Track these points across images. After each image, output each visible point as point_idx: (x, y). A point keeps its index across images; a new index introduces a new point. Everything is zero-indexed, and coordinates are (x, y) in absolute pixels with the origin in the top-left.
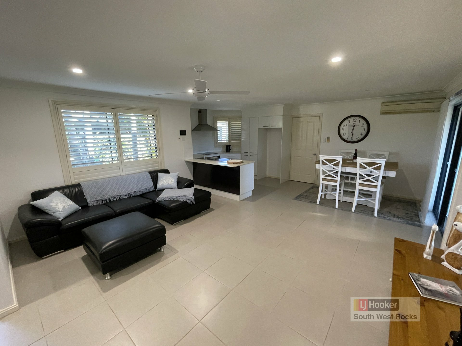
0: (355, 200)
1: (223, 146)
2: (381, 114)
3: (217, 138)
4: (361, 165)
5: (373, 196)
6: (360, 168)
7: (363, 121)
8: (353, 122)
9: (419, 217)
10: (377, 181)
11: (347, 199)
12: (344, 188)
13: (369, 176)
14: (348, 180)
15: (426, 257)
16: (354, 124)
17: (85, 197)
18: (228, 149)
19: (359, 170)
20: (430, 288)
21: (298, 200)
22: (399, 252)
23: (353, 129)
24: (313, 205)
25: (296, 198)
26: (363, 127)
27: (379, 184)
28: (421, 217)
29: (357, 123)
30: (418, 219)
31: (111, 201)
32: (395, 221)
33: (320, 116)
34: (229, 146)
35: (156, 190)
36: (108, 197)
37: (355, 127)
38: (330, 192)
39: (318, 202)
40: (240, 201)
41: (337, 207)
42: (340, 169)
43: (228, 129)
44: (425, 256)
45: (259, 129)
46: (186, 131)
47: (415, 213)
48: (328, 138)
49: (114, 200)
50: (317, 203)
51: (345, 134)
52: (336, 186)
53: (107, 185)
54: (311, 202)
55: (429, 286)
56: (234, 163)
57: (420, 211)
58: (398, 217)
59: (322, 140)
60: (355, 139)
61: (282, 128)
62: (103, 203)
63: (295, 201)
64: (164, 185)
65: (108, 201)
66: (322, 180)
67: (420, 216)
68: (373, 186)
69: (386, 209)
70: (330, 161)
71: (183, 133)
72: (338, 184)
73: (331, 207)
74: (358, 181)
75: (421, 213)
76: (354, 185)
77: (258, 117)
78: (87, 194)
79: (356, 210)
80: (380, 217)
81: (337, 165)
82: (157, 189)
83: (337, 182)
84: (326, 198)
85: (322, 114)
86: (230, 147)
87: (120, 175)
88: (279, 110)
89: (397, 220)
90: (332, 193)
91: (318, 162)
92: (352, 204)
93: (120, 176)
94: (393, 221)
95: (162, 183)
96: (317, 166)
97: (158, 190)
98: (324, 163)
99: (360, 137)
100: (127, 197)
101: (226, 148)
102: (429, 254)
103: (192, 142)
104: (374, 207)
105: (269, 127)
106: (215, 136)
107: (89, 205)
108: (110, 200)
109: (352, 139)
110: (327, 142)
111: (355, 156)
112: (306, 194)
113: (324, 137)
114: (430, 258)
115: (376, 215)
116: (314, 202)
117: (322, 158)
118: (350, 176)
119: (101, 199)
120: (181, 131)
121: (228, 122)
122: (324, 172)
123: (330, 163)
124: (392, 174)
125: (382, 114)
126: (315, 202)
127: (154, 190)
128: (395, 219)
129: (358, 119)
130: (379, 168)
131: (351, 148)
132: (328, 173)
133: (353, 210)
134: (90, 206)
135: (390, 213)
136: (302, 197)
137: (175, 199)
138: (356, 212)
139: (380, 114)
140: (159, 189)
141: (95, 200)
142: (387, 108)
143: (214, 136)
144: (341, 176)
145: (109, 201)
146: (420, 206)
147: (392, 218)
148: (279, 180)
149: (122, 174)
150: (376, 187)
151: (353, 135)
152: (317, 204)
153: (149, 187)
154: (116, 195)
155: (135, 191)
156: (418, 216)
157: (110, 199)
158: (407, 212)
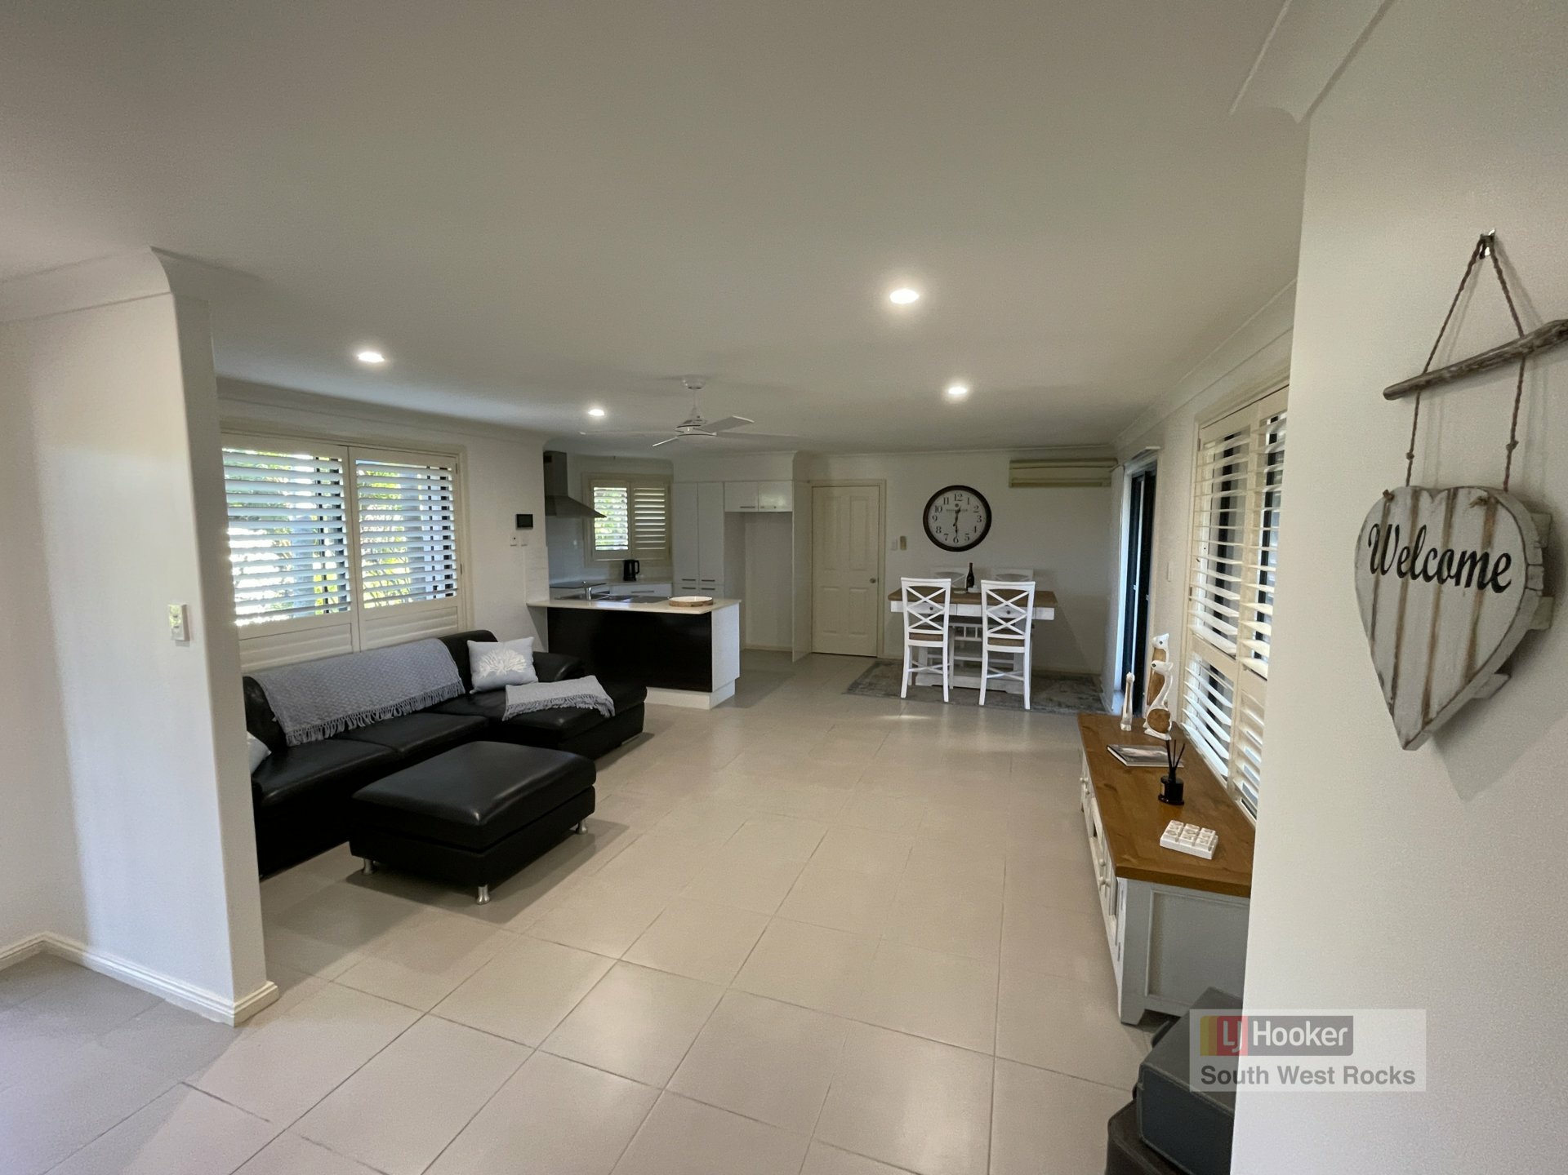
0: (983, 681)
1: (613, 564)
2: (1010, 486)
3: (593, 539)
4: (989, 597)
5: (1015, 668)
6: (988, 604)
7: (975, 501)
8: (956, 502)
9: (1101, 703)
10: (1024, 631)
11: (966, 681)
12: (955, 655)
13: (1007, 620)
14: (962, 635)
15: (1125, 728)
16: (957, 505)
17: (274, 720)
18: (629, 570)
19: (987, 609)
20: (1135, 755)
21: (855, 694)
22: (1088, 728)
23: (956, 519)
24: (892, 701)
25: (849, 690)
26: (977, 514)
27: (1027, 636)
28: (1105, 701)
29: (963, 505)
30: (1100, 706)
31: (351, 727)
32: (1064, 714)
33: (880, 485)
34: (633, 562)
35: (471, 692)
36: (341, 716)
37: (960, 514)
38: (925, 666)
39: (904, 694)
40: (711, 709)
41: (946, 699)
42: (946, 610)
43: (626, 513)
44: (1123, 726)
45: (727, 515)
46: (531, 516)
47: (1094, 696)
48: (903, 540)
49: (358, 726)
50: (902, 696)
51: (939, 529)
52: (940, 650)
53: (333, 678)
54: (888, 695)
55: (1134, 753)
56: (693, 605)
57: (1102, 691)
58: (1068, 707)
59: (889, 545)
60: (962, 543)
61: (791, 513)
62: (327, 736)
63: (852, 697)
64: (498, 673)
65: (341, 729)
66: (910, 638)
67: (1103, 701)
68: (1016, 642)
69: (1044, 695)
70: (926, 591)
71: (524, 521)
72: (944, 644)
73: (933, 701)
74: (987, 634)
75: (1103, 694)
76: (978, 647)
77: (724, 483)
78: (282, 708)
79: (988, 702)
80: (1035, 709)
81: (940, 599)
82: (472, 688)
83: (942, 640)
84: (917, 684)
85: (886, 481)
86: (636, 564)
87: (350, 651)
88: (784, 466)
89: (1066, 710)
90: (933, 669)
91: (897, 595)
92: (977, 691)
93: (352, 653)
94: (1059, 713)
95: (489, 669)
96: (894, 606)
97: (478, 693)
98: (912, 599)
99: (974, 537)
100: (393, 715)
101: (623, 568)
102: (1127, 723)
103: (546, 548)
104: (1021, 693)
105: (756, 510)
106: (588, 534)
107: (291, 742)
108: (347, 726)
109: (956, 541)
110: (901, 548)
111: (971, 580)
112: (867, 680)
113: (893, 537)
114: (1129, 728)
115: (1027, 706)
116: (895, 695)
117: (907, 584)
118: (965, 626)
119: (318, 722)
120: (518, 516)
121: (627, 492)
122: (913, 619)
123: (925, 596)
124: (1048, 614)
125: (1013, 485)
126: (898, 694)
127: (464, 691)
128: (1062, 710)
129: (966, 495)
130: (1023, 603)
131: (960, 563)
132: (921, 620)
133: (982, 701)
134: (293, 747)
135: (1051, 700)
136: (862, 686)
137: (565, 706)
138: (989, 706)
139: (1008, 484)
140: (479, 690)
141: (303, 726)
142: (1022, 474)
143: (583, 533)
144: (950, 627)
145: (343, 730)
146: (1101, 682)
147: (1056, 709)
148: (787, 654)
149: (357, 649)
150: (1021, 643)
151: (956, 531)
152: (903, 699)
153: (449, 683)
154: (362, 709)
155: (413, 696)
156: (1099, 700)
157: (346, 721)
158: (1080, 696)
